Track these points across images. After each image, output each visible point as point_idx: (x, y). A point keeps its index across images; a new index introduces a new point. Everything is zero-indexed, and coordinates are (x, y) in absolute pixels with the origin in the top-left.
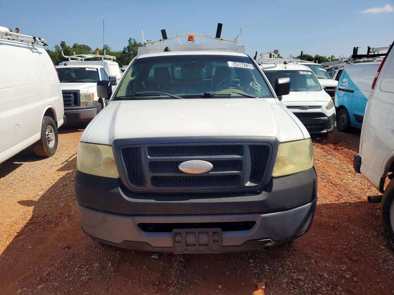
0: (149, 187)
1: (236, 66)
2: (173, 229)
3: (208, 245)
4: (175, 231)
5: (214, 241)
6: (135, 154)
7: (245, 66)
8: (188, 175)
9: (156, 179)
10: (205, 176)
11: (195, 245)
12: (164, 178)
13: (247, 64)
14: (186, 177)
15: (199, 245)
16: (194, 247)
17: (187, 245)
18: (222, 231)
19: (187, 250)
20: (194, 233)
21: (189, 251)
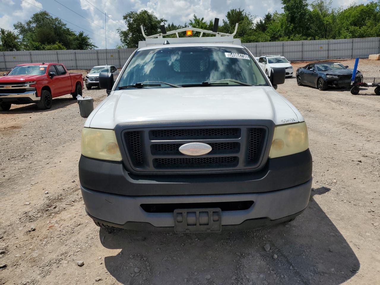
0: (151, 169)
1: (233, 57)
2: (174, 210)
3: (208, 224)
4: (176, 211)
5: (214, 221)
6: (137, 138)
7: (241, 57)
8: (188, 157)
9: (158, 161)
10: (204, 158)
11: (195, 225)
12: (165, 160)
13: (243, 55)
14: (186, 159)
15: (200, 225)
16: (195, 226)
17: (188, 225)
18: (222, 210)
19: (187, 229)
20: (195, 213)
21: (190, 231)
